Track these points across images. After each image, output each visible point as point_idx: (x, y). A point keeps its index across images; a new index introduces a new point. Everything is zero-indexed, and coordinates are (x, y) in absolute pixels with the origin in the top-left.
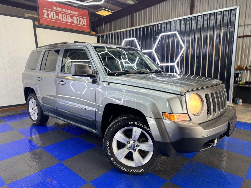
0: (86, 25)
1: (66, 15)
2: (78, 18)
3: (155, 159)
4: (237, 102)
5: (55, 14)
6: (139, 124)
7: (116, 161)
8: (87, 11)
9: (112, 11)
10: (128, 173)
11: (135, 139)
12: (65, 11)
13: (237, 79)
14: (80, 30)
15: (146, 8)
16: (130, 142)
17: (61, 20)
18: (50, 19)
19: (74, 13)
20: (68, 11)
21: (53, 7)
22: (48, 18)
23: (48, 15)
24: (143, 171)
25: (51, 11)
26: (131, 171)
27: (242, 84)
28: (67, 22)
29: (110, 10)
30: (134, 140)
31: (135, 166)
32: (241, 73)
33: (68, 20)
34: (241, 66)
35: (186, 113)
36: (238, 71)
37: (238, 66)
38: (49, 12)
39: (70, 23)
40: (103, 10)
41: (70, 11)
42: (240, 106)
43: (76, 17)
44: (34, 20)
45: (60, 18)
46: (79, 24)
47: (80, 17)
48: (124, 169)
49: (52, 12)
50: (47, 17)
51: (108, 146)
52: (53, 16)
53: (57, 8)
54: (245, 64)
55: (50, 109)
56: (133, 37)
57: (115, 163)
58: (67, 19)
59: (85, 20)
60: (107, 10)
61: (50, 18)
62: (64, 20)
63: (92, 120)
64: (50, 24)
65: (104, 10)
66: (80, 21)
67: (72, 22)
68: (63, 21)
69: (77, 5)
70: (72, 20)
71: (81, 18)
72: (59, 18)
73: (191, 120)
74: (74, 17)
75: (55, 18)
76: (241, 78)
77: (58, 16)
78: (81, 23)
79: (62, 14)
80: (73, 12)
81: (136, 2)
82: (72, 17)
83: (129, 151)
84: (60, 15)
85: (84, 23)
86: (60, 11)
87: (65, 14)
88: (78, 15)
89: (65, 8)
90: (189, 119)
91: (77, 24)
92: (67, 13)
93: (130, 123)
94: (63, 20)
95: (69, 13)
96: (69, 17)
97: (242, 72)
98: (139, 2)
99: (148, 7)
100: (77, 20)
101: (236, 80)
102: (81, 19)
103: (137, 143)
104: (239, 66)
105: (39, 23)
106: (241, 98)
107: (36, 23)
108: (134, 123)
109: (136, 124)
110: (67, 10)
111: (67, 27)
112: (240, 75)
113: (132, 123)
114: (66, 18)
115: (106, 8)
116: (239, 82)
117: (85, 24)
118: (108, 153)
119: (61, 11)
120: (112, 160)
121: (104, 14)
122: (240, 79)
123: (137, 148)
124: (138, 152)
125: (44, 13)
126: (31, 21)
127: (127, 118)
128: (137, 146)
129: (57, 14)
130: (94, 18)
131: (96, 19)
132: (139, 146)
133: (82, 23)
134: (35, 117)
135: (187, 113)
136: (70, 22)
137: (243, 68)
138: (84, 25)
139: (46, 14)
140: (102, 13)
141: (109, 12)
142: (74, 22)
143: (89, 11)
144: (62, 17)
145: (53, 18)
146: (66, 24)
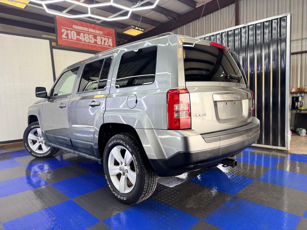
0: (113, 45)
1: (89, 34)
2: (102, 38)
4: (299, 133)
5: (75, 34)
8: (113, 30)
12: (87, 31)
13: (298, 104)
15: (183, 25)
17: (83, 40)
18: (70, 39)
19: (97, 32)
20: (91, 30)
21: (73, 25)
22: (68, 38)
23: (67, 35)
25: (71, 31)
27: (304, 110)
28: (89, 42)
29: (140, 29)
32: (301, 96)
33: (90, 40)
34: (301, 88)
36: (298, 95)
37: (297, 88)
38: (69, 32)
39: (93, 43)
40: (132, 29)
41: (93, 30)
42: (303, 138)
43: (100, 37)
44: (51, 41)
45: (82, 37)
46: (104, 45)
47: (105, 37)
50: (66, 37)
52: (73, 36)
53: (78, 27)
54: (306, 86)
58: (90, 39)
59: (110, 40)
60: (137, 28)
61: (70, 38)
62: (86, 41)
64: (69, 45)
65: (134, 28)
66: (105, 41)
68: (85, 42)
69: (100, 22)
70: (95, 40)
71: (106, 38)
72: (80, 38)
74: (98, 37)
75: (75, 38)
76: (302, 102)
77: (79, 35)
78: (106, 44)
79: (84, 33)
80: (97, 31)
81: (171, 18)
82: (95, 37)
84: (82, 34)
85: (109, 44)
86: (81, 30)
87: (87, 33)
88: (103, 35)
89: (87, 27)
91: (101, 44)
92: (90, 32)
94: (84, 40)
95: (92, 32)
96: (92, 37)
97: (303, 95)
98: (175, 19)
99: (185, 24)
100: (101, 40)
101: (296, 105)
102: (106, 40)
104: (299, 89)
105: (57, 44)
106: (303, 128)
107: (54, 44)
110: (89, 29)
111: (90, 48)
112: (300, 99)
114: (89, 38)
115: (135, 27)
116: (300, 107)
117: (111, 45)
119: (83, 31)
121: (134, 34)
122: (300, 104)
125: (63, 33)
126: (48, 41)
129: (78, 34)
130: (123, 40)
131: (126, 41)
133: (108, 43)
136: (93, 42)
137: (304, 90)
138: (109, 46)
139: (65, 34)
140: (131, 33)
141: (140, 31)
142: (98, 43)
143: (115, 30)
144: (84, 37)
145: (73, 38)
146: (88, 45)
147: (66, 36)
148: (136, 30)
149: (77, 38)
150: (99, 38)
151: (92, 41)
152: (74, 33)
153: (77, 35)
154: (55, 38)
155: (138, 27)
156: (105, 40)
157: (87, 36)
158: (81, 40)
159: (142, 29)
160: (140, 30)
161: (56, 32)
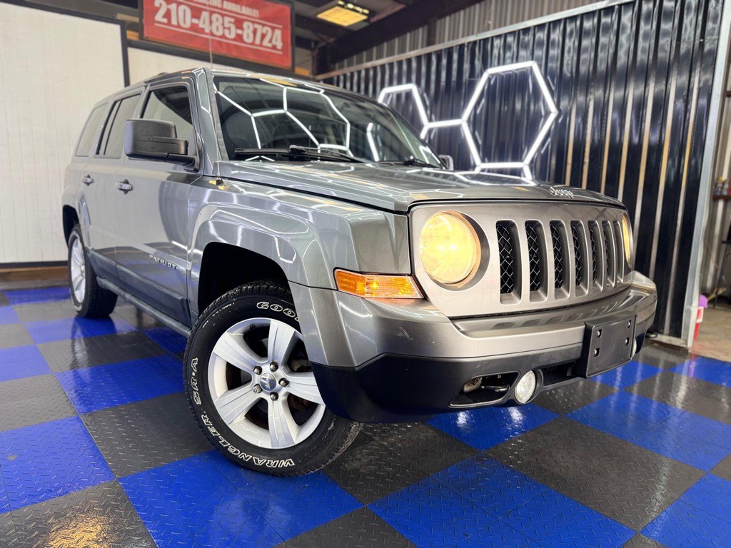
0: (283, 47)
1: (223, 15)
2: (256, 26)
3: (329, 429)
5: (189, 12)
6: (286, 312)
7: (215, 425)
8: (287, 9)
9: (366, 11)
10: (249, 466)
11: (276, 361)
12: (220, 6)
14: (262, 61)
16: (260, 370)
17: (207, 31)
18: (174, 26)
19: (246, 10)
20: (229, 6)
22: (169, 23)
23: (168, 15)
24: (291, 463)
25: (179, 4)
26: (256, 460)
28: (223, 36)
29: (358, 9)
30: (273, 363)
31: (271, 448)
33: (227, 32)
35: (408, 275)
38: (173, 7)
39: (234, 40)
40: (337, 8)
41: (233, 5)
43: (251, 25)
44: (125, 27)
45: (204, 23)
46: (261, 45)
47: (263, 25)
48: (237, 452)
49: (182, 8)
50: (165, 21)
51: (194, 374)
52: (183, 17)
55: (106, 269)
56: (409, 81)
57: (213, 430)
58: (224, 28)
59: (278, 33)
60: (350, 6)
61: (174, 22)
62: (215, 32)
63: (180, 298)
64: (172, 41)
65: (343, 7)
66: (263, 36)
67: (239, 38)
68: (212, 34)
70: (239, 32)
71: (266, 29)
72: (201, 25)
73: (425, 298)
74: (245, 25)
75: (188, 25)
77: (198, 17)
78: (266, 43)
79: (212, 13)
80: (243, 8)
82: (239, 23)
83: (256, 397)
84: (205, 15)
85: (274, 42)
86: (205, 5)
87: (219, 13)
88: (256, 18)
90: (419, 296)
91: (253, 44)
92: (225, 10)
93: (260, 306)
94: (211, 31)
95: (230, 11)
96: (230, 22)
100: (255, 32)
102: (267, 31)
103: (281, 372)
105: (141, 37)
107: (132, 35)
108: (270, 305)
109: (275, 310)
110: (225, 3)
111: (224, 52)
113: (264, 305)
114: (223, 24)
115: (346, 2)
117: (279, 45)
118: (193, 396)
119: (208, 6)
120: (205, 420)
121: (344, 21)
123: (280, 390)
124: (283, 402)
125: (157, 10)
126: (116, 29)
127: (253, 288)
128: (282, 382)
129: (196, 13)
130: (325, 37)
131: (332, 40)
132: (287, 383)
133: (270, 41)
134: (80, 294)
135: (412, 274)
136: (233, 36)
138: (274, 47)
139: (162, 12)
140: (337, 19)
141: (358, 15)
142: (245, 38)
143: (292, 9)
144: (211, 22)
145: (182, 24)
146: (220, 43)
147: (164, 16)
148: (348, 11)
149: (193, 25)
150: (248, 27)
151: (230, 33)
152: (185, 11)
153: (193, 16)
154: (136, 20)
155: (354, 5)
156: (264, 32)
157: (217, 20)
158: (202, 31)
159: (363, 7)
160: (358, 12)
161: (139, 6)
